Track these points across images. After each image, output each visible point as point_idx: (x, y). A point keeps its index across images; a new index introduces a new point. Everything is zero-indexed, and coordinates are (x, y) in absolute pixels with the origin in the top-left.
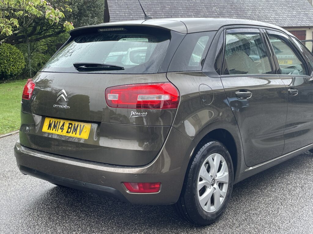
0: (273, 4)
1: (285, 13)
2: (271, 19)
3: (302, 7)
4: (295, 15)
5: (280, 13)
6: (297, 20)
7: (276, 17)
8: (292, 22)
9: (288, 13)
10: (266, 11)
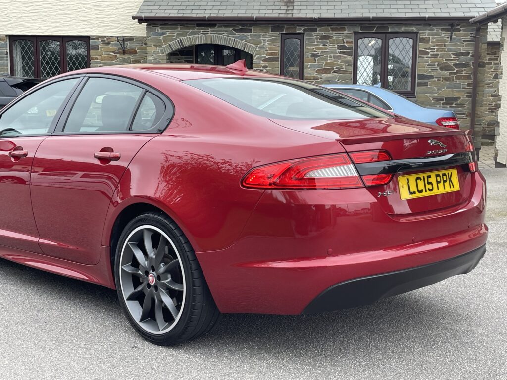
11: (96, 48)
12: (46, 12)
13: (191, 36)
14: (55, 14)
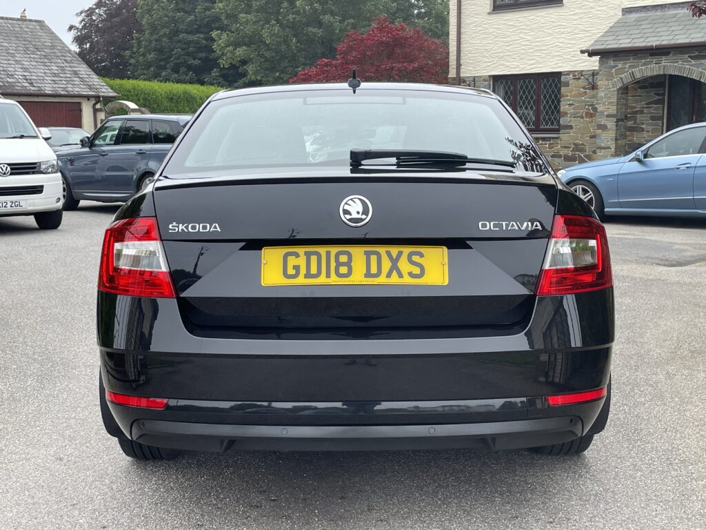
0: (10, 48)
1: (39, 67)
2: (16, 76)
5: (28, 67)
7: (25, 74)
9: (42, 67)
11: (567, 84)
12: (524, 50)
13: (643, 68)
14: (531, 51)
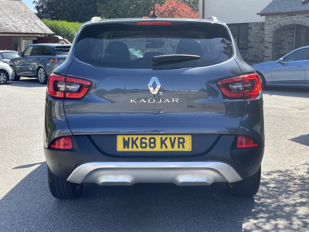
0: (7, 13)
1: (20, 21)
3: (30, 17)
4: (27, 23)
5: (15, 21)
6: (31, 28)
7: (14, 24)
8: (27, 29)
10: (4, 19)
11: (251, 28)
13: (284, 21)
